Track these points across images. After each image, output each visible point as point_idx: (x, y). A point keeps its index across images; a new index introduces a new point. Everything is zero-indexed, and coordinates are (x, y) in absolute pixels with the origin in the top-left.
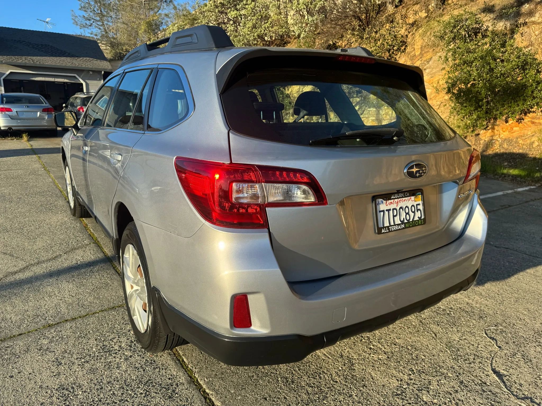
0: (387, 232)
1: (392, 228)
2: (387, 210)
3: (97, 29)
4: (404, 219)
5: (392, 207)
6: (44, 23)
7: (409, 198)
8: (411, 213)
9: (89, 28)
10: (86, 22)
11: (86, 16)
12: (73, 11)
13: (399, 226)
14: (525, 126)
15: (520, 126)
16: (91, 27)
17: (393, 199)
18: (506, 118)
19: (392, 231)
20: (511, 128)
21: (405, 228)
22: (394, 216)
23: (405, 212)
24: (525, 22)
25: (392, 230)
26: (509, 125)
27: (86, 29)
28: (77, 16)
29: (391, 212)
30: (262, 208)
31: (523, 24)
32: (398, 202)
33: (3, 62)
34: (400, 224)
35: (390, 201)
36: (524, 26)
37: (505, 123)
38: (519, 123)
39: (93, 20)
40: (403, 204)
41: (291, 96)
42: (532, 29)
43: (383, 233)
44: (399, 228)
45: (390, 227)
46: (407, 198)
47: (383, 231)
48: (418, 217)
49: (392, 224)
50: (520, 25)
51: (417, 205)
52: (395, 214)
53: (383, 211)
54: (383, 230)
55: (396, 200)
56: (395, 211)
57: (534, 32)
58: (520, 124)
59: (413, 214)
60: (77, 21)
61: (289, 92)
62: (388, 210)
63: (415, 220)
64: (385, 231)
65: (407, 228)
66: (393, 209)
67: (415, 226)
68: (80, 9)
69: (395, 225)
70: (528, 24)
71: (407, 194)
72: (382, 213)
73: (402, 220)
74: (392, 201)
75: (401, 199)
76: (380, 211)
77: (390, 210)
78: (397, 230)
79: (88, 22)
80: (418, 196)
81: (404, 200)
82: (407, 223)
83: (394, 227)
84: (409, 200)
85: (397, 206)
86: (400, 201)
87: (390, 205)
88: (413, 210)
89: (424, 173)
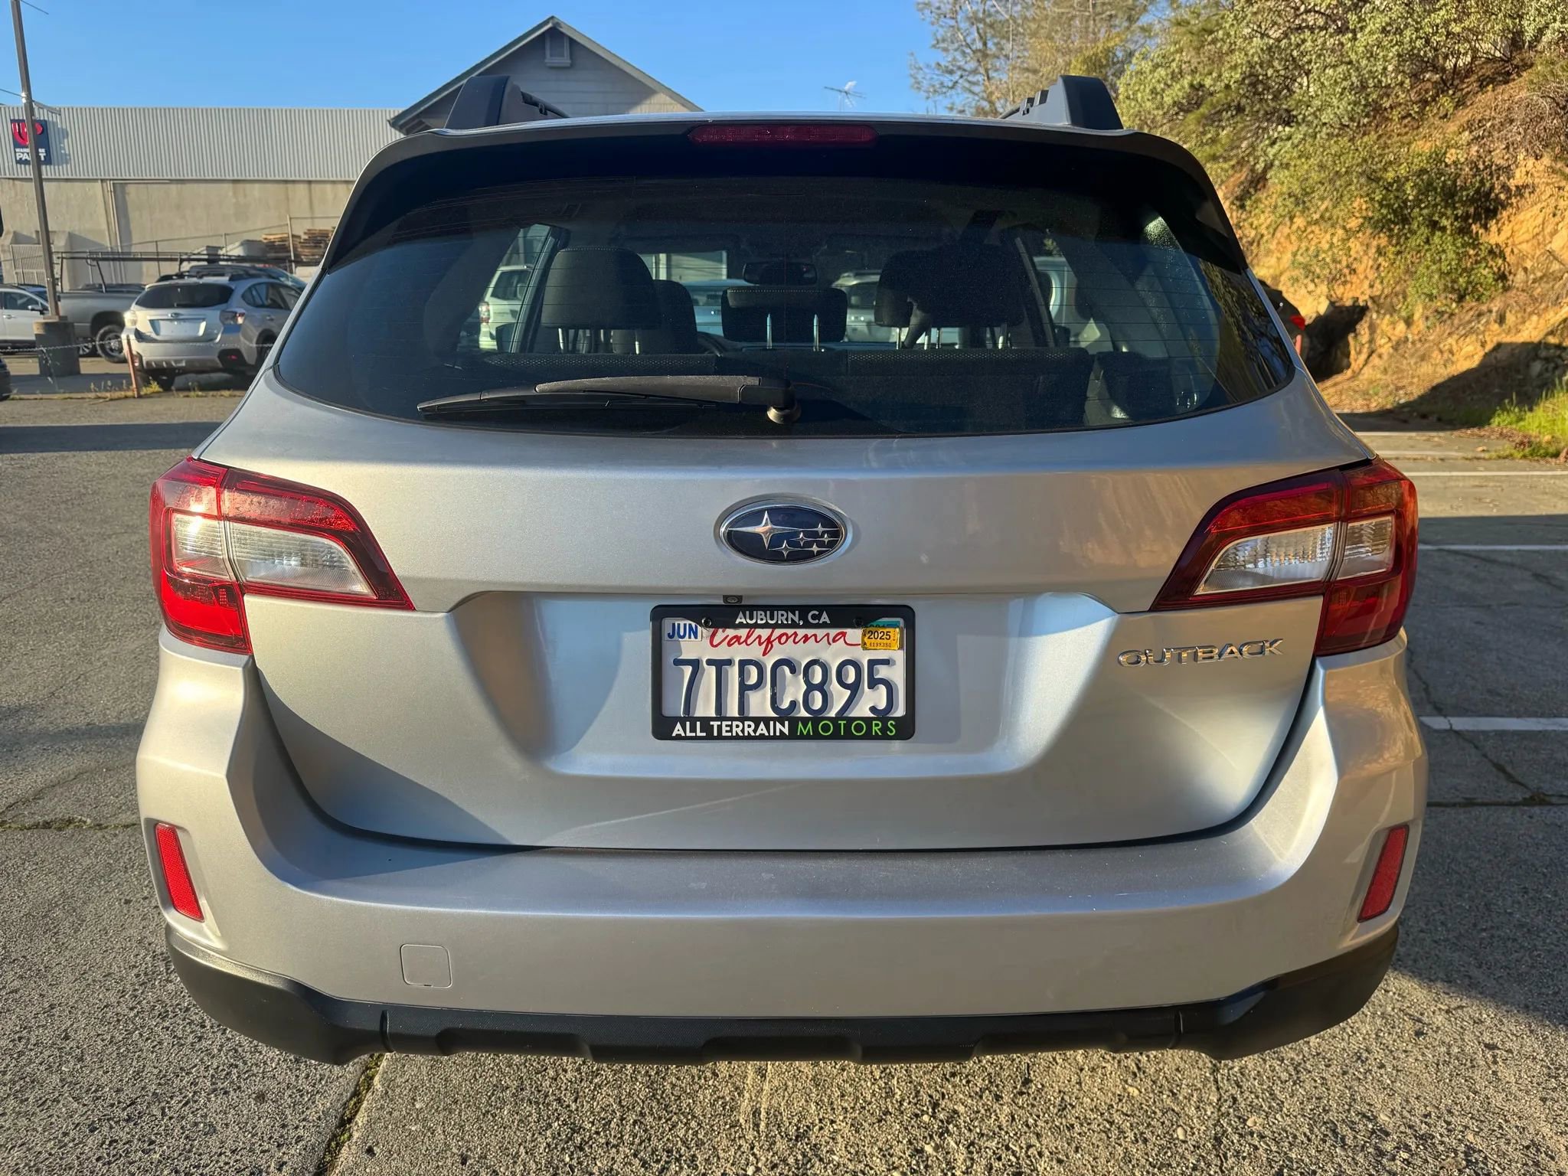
0: (696, 738)
1: (724, 729)
2: (710, 662)
3: (967, 95)
4: (793, 703)
5: (739, 653)
6: (840, 96)
7: (833, 632)
8: (834, 686)
9: (950, 92)
10: (941, 78)
11: (943, 64)
12: (912, 54)
13: (762, 726)
16: (953, 92)
17: (741, 626)
19: (720, 737)
21: (793, 735)
22: (744, 688)
23: (807, 682)
25: (724, 734)
27: (941, 97)
28: (921, 65)
29: (734, 672)
30: (236, 592)
32: (769, 641)
34: (766, 721)
35: (731, 632)
39: (959, 73)
41: (1508, 251)
43: (679, 737)
44: (763, 731)
45: (715, 724)
46: (820, 633)
47: (678, 730)
48: (873, 709)
49: (733, 710)
51: (872, 663)
52: (753, 679)
53: (695, 664)
54: (678, 726)
55: (765, 633)
56: (754, 671)
59: (848, 692)
60: (920, 79)
61: (1500, 239)
62: (720, 665)
63: (855, 713)
64: (690, 735)
65: (802, 737)
66: (743, 664)
67: (849, 736)
68: (934, 46)
69: (743, 718)
71: (817, 617)
72: (688, 670)
73: (785, 705)
74: (743, 633)
75: (790, 632)
76: (679, 662)
77: (729, 662)
78: (749, 737)
79: (948, 80)
80: (885, 631)
81: (806, 638)
82: (805, 721)
83: (735, 723)
84: (834, 641)
85: (765, 654)
86: (780, 638)
87: (729, 645)
88: (847, 677)
89: (820, 544)
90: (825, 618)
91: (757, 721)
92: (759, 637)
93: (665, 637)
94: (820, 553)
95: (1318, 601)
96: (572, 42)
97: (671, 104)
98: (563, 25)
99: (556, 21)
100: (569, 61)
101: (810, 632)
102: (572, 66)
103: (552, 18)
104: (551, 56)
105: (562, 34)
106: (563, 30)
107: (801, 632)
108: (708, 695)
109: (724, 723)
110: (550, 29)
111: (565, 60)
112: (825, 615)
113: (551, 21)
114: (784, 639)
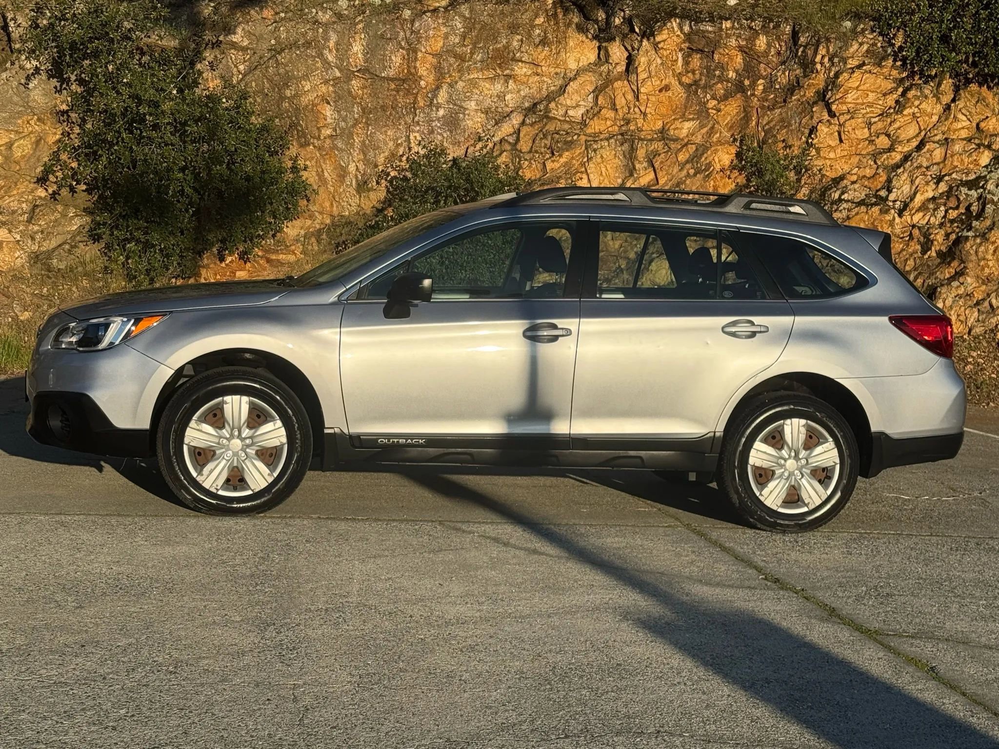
14: (256, 268)
15: (247, 268)
18: (219, 252)
20: (233, 273)
24: (217, 41)
26: (227, 265)
31: (213, 44)
36: (213, 48)
37: (218, 262)
38: (245, 263)
42: (231, 59)
50: (207, 45)
57: (236, 66)
58: (248, 264)
70: (223, 46)
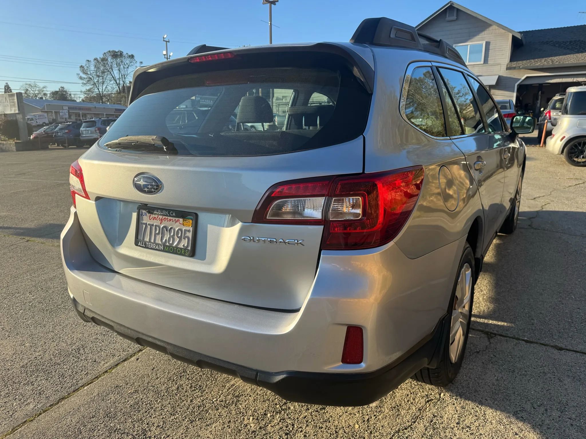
0: (143, 247)
1: (149, 245)
2: (149, 224)
4: (166, 240)
5: (156, 223)
7: (177, 219)
8: (176, 237)
13: (157, 246)
17: (155, 214)
21: (164, 250)
22: (155, 234)
23: (170, 234)
25: (149, 247)
29: (154, 228)
32: (162, 220)
33: (521, 67)
35: (154, 216)
40: (169, 225)
44: (157, 248)
46: (173, 219)
48: (184, 246)
49: (152, 241)
51: (185, 231)
52: (157, 232)
53: (146, 224)
54: (140, 243)
56: (158, 229)
59: (178, 239)
62: (151, 226)
63: (179, 246)
64: (142, 245)
65: (166, 251)
66: (156, 226)
67: (177, 253)
69: (154, 243)
71: (172, 214)
72: (144, 226)
73: (164, 241)
74: (156, 216)
76: (143, 223)
77: (153, 225)
78: (154, 249)
80: (189, 220)
81: (170, 220)
82: (167, 246)
83: (151, 244)
84: (177, 222)
85: (161, 224)
86: (164, 219)
87: (153, 220)
88: (179, 234)
89: (154, 189)
90: (174, 214)
91: (156, 244)
92: (160, 218)
93: (140, 215)
94: (154, 191)
95: (322, 227)
96: (458, 10)
97: (498, 29)
98: (454, 4)
99: (452, 2)
100: (456, 18)
101: (171, 218)
102: (457, 19)
103: (451, 1)
104: (449, 16)
105: (454, 7)
106: (454, 6)
107: (169, 218)
108: (148, 235)
109: (149, 244)
110: (450, 6)
111: (455, 18)
112: (174, 213)
113: (450, 3)
114: (165, 219)
